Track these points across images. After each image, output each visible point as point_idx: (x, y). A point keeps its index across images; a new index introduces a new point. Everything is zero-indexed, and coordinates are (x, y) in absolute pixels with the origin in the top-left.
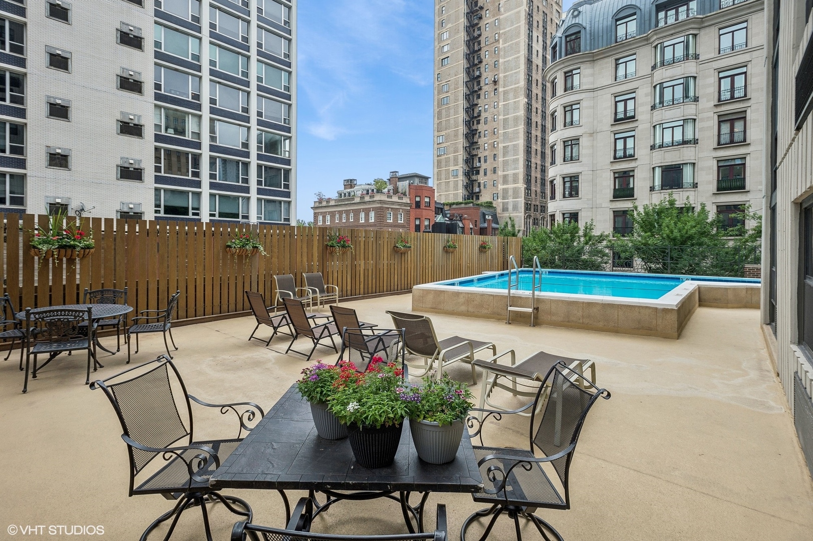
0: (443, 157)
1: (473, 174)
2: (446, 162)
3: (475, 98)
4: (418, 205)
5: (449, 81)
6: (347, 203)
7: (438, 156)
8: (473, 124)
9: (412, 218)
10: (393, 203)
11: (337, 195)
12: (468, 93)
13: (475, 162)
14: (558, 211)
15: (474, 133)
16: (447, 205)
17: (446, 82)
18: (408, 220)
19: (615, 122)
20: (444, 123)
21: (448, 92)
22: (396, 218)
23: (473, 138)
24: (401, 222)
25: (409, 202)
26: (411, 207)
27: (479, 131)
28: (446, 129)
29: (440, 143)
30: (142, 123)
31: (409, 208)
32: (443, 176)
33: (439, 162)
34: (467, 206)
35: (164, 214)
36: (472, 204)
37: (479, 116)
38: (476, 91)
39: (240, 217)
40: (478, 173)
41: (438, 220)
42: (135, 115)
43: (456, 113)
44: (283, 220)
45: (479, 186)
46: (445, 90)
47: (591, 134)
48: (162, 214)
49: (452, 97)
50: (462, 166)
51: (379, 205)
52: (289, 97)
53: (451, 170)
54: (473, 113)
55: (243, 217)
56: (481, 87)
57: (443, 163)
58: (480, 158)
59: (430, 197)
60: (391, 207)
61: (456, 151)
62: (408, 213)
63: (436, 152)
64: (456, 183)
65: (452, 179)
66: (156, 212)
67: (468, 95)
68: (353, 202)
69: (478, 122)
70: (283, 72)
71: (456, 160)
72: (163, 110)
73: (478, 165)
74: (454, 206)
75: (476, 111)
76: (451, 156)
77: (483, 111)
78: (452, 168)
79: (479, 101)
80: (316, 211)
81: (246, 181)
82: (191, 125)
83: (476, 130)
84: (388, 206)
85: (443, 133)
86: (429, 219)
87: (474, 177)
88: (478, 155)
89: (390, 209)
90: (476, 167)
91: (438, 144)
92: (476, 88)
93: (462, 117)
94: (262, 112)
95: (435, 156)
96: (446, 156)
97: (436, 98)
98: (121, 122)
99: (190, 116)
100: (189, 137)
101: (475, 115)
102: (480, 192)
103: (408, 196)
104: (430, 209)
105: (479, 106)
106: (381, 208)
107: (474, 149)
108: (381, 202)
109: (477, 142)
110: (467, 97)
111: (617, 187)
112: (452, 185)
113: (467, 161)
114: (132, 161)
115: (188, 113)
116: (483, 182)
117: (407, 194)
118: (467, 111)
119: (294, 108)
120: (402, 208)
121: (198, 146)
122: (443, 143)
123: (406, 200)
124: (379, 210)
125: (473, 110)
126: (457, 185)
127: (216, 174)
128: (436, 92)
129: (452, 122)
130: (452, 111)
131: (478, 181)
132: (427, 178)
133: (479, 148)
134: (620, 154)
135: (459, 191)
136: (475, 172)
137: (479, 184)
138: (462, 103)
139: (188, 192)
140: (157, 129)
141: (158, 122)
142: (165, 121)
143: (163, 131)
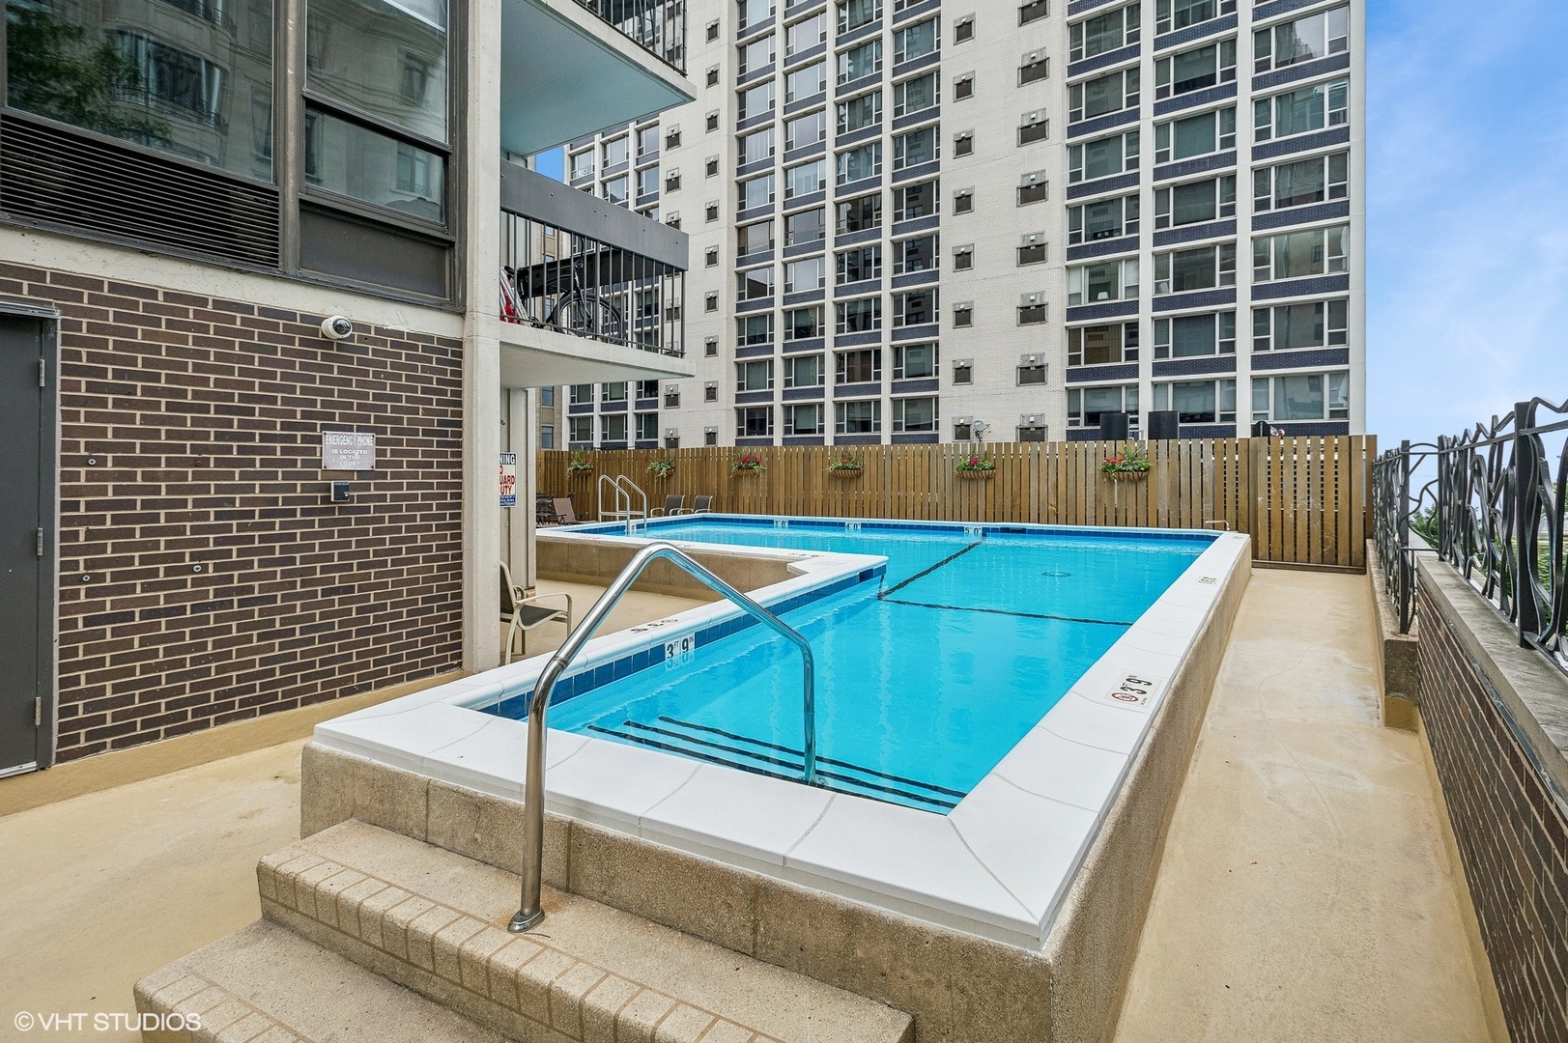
30: (1045, 301)
35: (1085, 425)
39: (1217, 417)
42: (1036, 294)
44: (1326, 414)
48: (1082, 427)
52: (1344, 135)
55: (1224, 418)
66: (1071, 423)
72: (1083, 269)
82: (1125, 277)
94: (1269, 198)
98: (1021, 308)
99: (1123, 262)
100: (1122, 297)
114: (1032, 358)
115: (1120, 260)
119: (1355, 152)
121: (1135, 307)
127: (1168, 349)
139: (1119, 388)
140: (1073, 300)
141: (1074, 290)
142: (1090, 285)
143: (1085, 302)
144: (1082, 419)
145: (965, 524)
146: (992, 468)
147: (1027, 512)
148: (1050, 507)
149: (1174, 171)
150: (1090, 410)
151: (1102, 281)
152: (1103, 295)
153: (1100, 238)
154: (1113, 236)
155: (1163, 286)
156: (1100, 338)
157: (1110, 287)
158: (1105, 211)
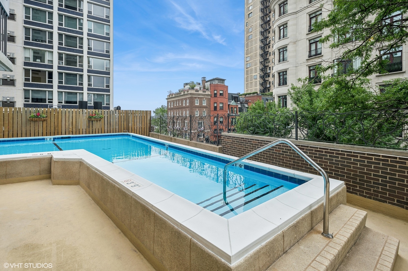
0: (249, 69)
1: (266, 77)
2: (251, 71)
3: (267, 33)
4: (215, 95)
5: (252, 25)
6: (178, 95)
7: (247, 68)
8: (266, 49)
9: (212, 103)
10: (199, 94)
11: (178, 91)
12: (263, 30)
13: (267, 70)
14: (276, 95)
15: (266, 53)
16: (244, 95)
17: (251, 27)
18: (209, 104)
19: (309, 32)
20: (249, 50)
21: (252, 32)
22: (201, 103)
23: (266, 56)
24: (204, 105)
25: (210, 93)
26: (211, 96)
27: (269, 52)
28: (251, 53)
29: (248, 61)
30: (15, 57)
31: (210, 97)
32: (249, 79)
33: (247, 71)
34: (254, 95)
35: (32, 102)
36: (256, 94)
37: (269, 43)
38: (268, 30)
40: (269, 76)
41: (231, 103)
42: (11, 54)
43: (256, 43)
44: (105, 104)
45: (270, 84)
46: (250, 31)
47: (295, 43)
48: (30, 102)
49: (254, 35)
50: (259, 73)
51: (190, 96)
52: (109, 39)
53: (253, 75)
54: (266, 42)
56: (270, 27)
57: (249, 72)
58: (270, 68)
59: (223, 91)
60: (198, 96)
61: (256, 65)
62: (209, 100)
63: (245, 66)
64: (256, 82)
65: (254, 81)
66: (26, 101)
67: (263, 32)
68: (181, 95)
69: (269, 47)
70: (105, 26)
71: (256, 69)
72: (31, 50)
73: (269, 71)
74: (247, 96)
75: (268, 40)
76: (253, 67)
77: (272, 40)
78: (254, 74)
79: (270, 35)
80: (168, 101)
81: (81, 84)
82: (47, 57)
83: (268, 52)
84: (196, 96)
85: (249, 55)
86: (223, 103)
87: (267, 79)
88: (269, 66)
89: (197, 98)
90: (267, 73)
91: (246, 62)
92: (268, 28)
93: (259, 45)
94: (92, 48)
95: (245, 68)
96: (251, 68)
97: (246, 36)
99: (47, 52)
100: (46, 63)
101: (267, 43)
102: (270, 87)
103: (209, 90)
104: (223, 97)
105: (269, 37)
106: (191, 98)
107: (267, 63)
108: (191, 94)
109: (268, 59)
110: (262, 33)
111: (312, 76)
112: (254, 84)
113: (262, 70)
114: (9, 76)
115: (46, 51)
116: (272, 81)
117: (209, 89)
118: (262, 41)
119: (111, 44)
120: (205, 97)
121: (51, 67)
122: (249, 61)
123: (208, 93)
124: (190, 99)
125: (266, 40)
126: (257, 84)
127: (63, 81)
128: (246, 33)
129: (254, 48)
130: (254, 42)
131: (269, 81)
132: (224, 80)
133: (269, 62)
134: (313, 53)
135: (257, 87)
136: (267, 76)
137: (270, 82)
138: (259, 37)
139: (45, 91)
140: (27, 59)
141: (27, 56)
142: (33, 56)
143: (31, 61)
144: (30, 100)
145: (45, 137)
146: (47, 117)
147: (61, 131)
148: (70, 130)
149: (64, 30)
150: (33, 97)
151: (38, 55)
152: (38, 60)
153: (38, 42)
154: (42, 42)
155: (61, 63)
156: (38, 74)
157: (42, 58)
158: (39, 33)
